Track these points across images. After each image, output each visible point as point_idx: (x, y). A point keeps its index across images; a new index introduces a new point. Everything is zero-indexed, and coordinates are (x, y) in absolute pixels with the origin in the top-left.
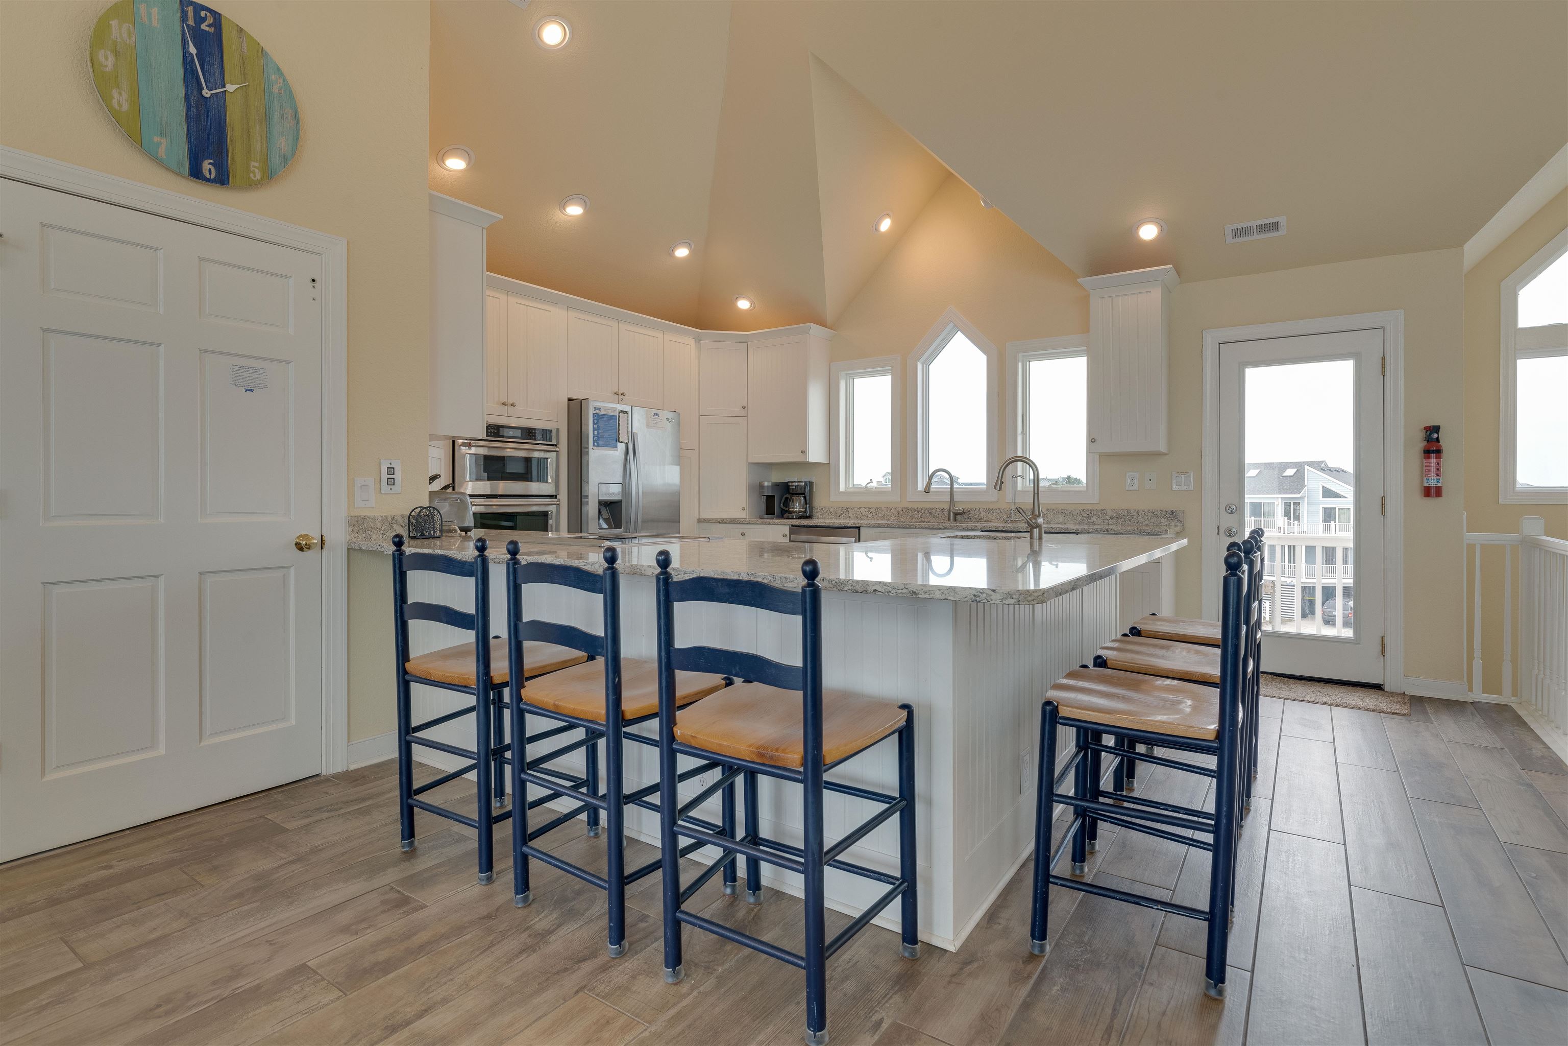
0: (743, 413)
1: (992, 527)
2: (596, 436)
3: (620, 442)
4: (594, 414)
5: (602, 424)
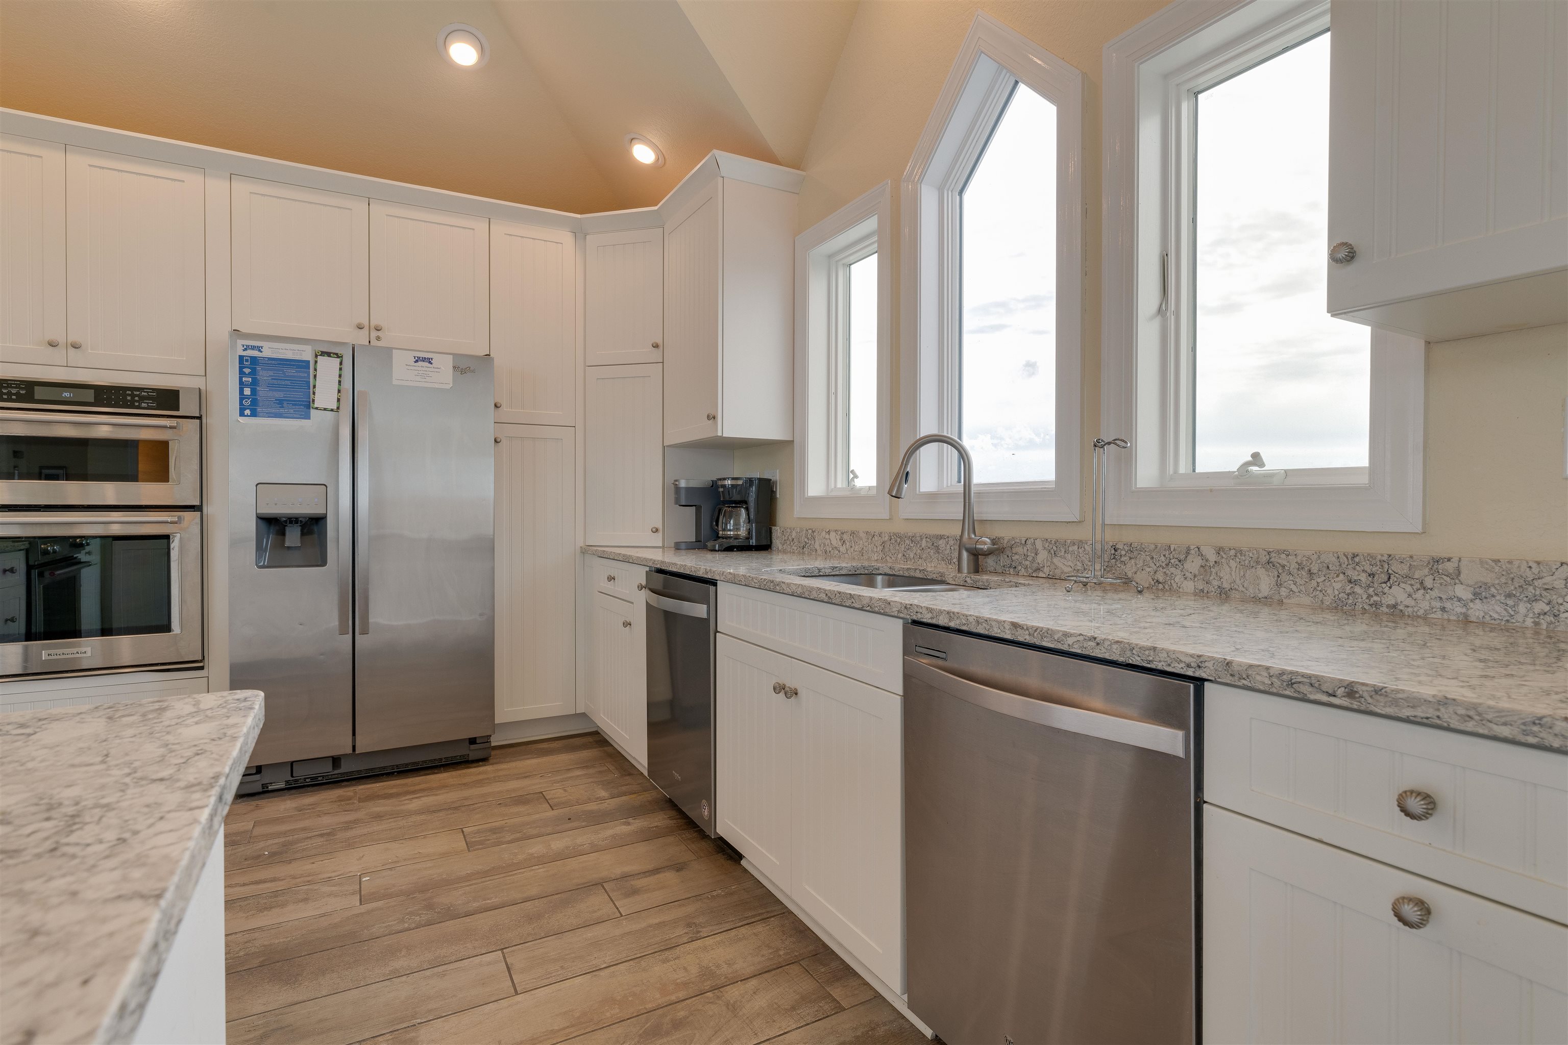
0: (656, 355)
1: (924, 611)
2: (247, 397)
3: (317, 408)
4: (241, 358)
5: (264, 375)
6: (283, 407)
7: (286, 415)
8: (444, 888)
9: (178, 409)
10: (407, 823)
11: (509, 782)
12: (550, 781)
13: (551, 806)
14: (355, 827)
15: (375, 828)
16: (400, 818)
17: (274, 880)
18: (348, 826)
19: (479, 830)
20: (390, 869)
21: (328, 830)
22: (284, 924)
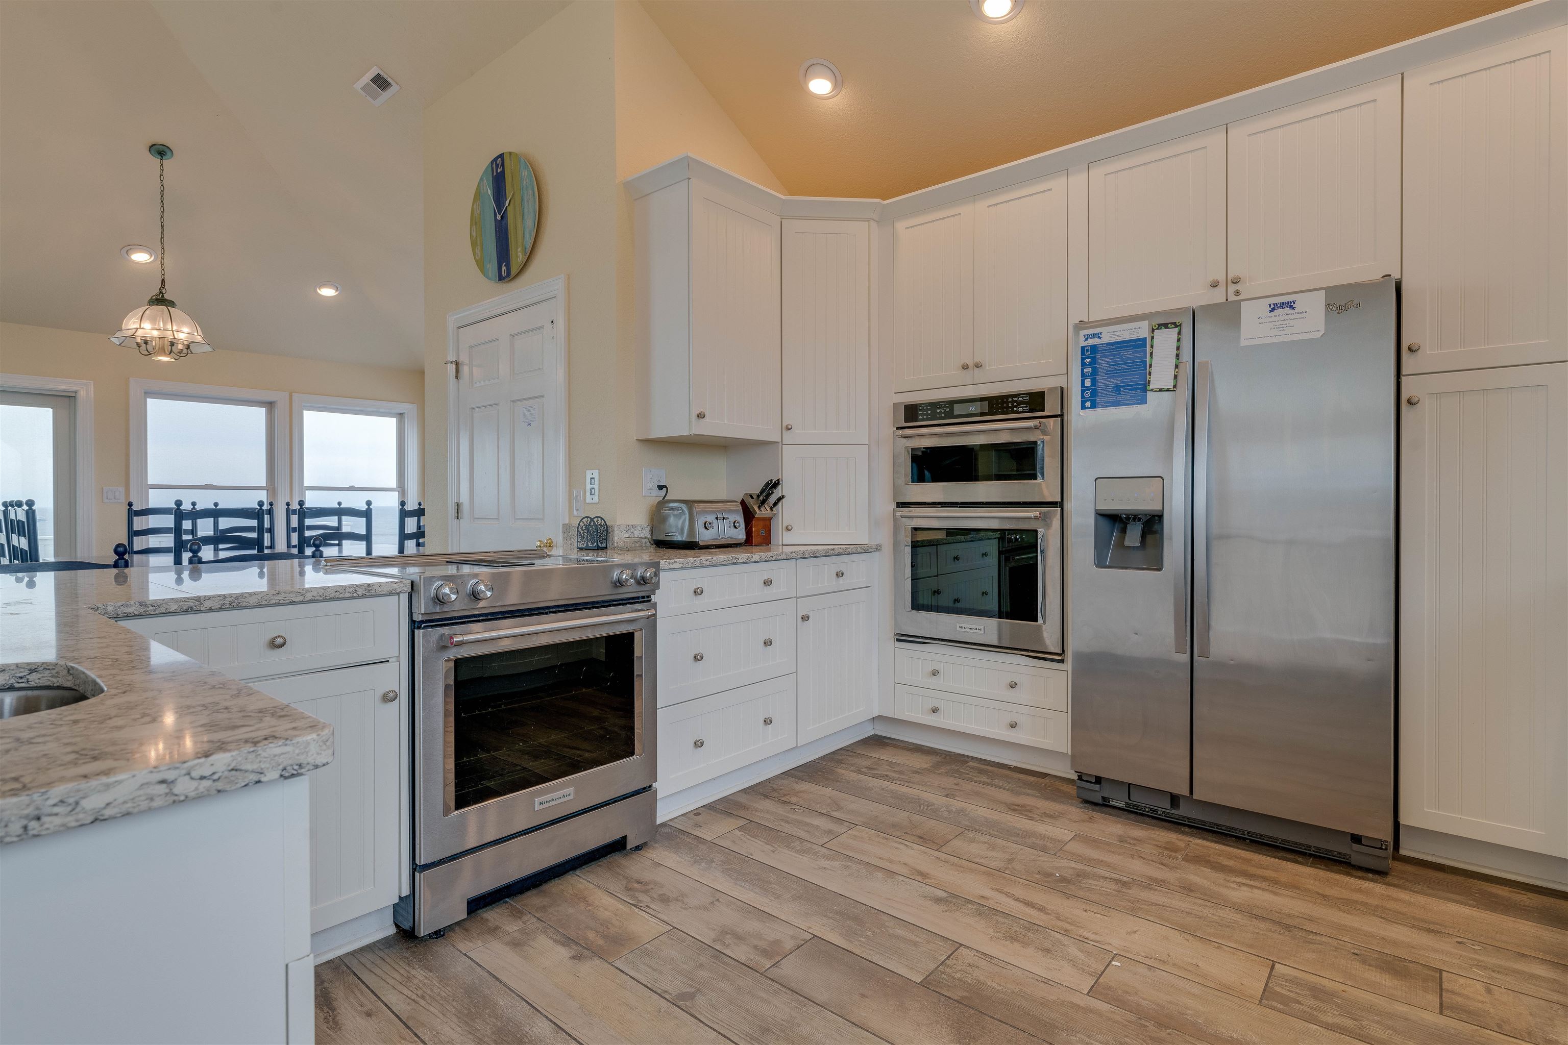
2: (1087, 389)
3: (1152, 390)
4: (1083, 348)
5: (1103, 363)
6: (1120, 394)
7: (1122, 402)
8: (1189, 1038)
9: (1043, 410)
10: (1213, 914)
11: (1396, 926)
12: (1471, 959)
13: (1441, 1004)
14: (1156, 890)
15: (1174, 902)
16: (1209, 904)
17: (1041, 909)
18: (1151, 884)
19: (1296, 978)
20: (1150, 967)
21: (1124, 878)
22: (1010, 967)
